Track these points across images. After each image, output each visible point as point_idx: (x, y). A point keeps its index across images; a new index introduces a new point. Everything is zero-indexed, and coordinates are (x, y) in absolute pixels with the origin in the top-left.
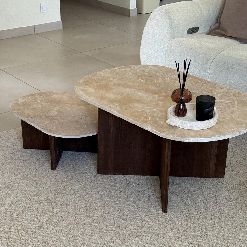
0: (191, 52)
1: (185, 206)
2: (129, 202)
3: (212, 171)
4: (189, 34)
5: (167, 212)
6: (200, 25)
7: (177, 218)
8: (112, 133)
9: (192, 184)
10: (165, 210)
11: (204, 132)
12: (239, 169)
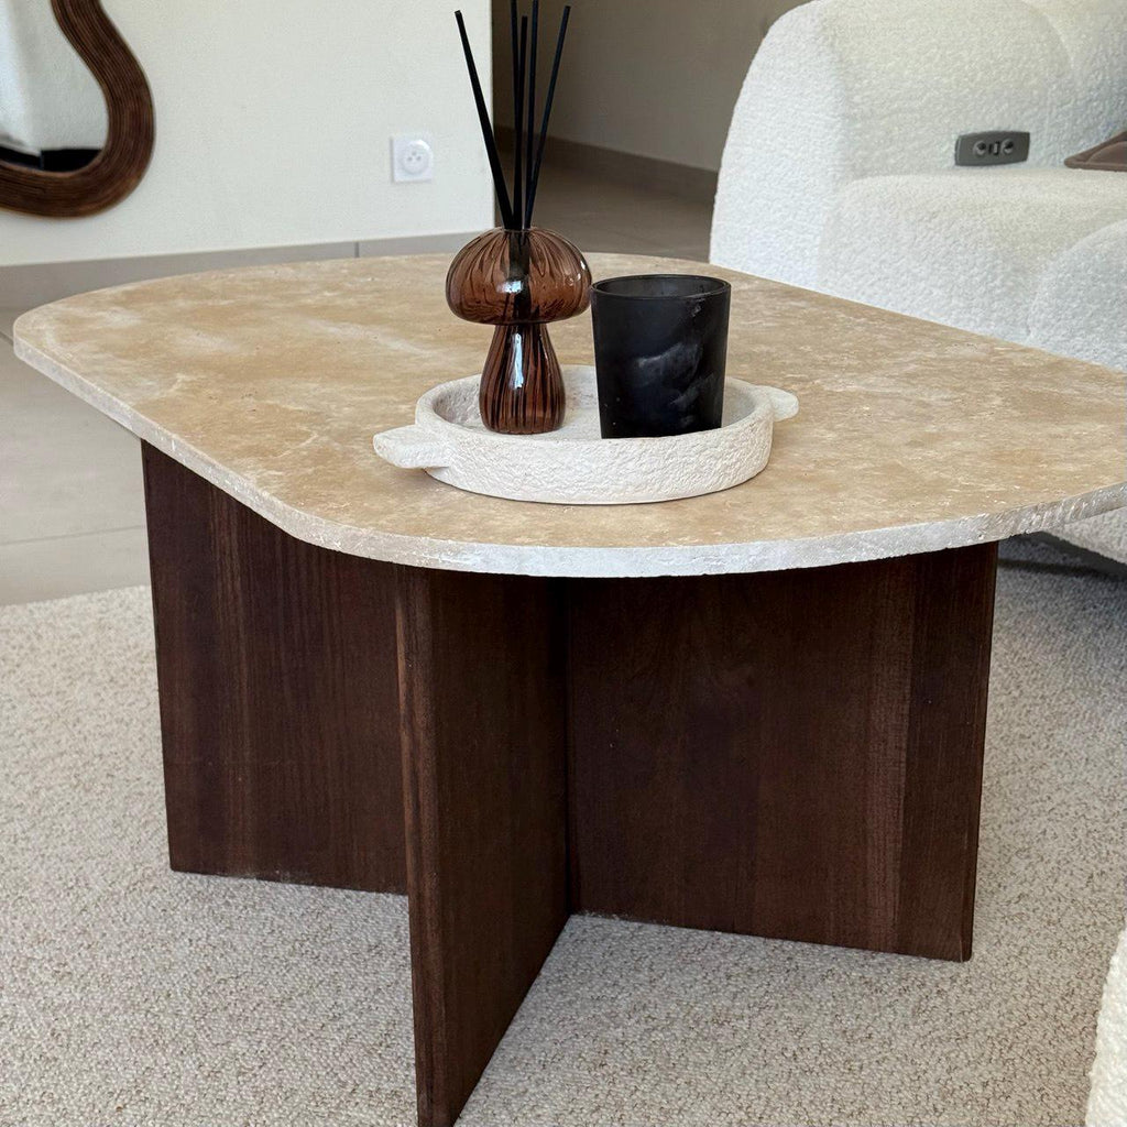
6: (1042, 121)
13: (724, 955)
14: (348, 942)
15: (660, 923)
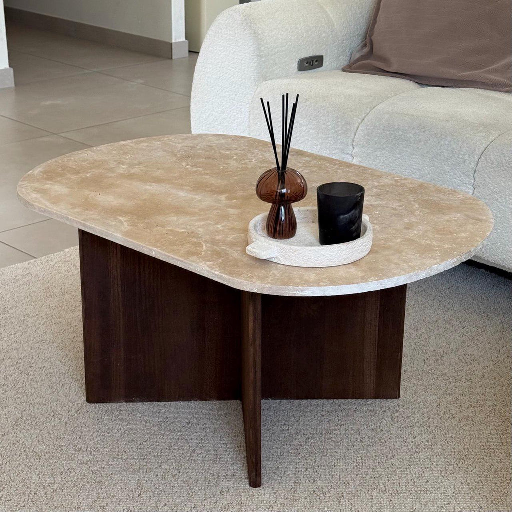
0: (307, 108)
1: (307, 470)
2: (165, 466)
3: (370, 382)
4: (301, 72)
5: (262, 487)
6: (327, 51)
7: (287, 499)
8: (119, 295)
9: (323, 416)
10: (255, 482)
11: (342, 272)
12: (435, 376)
13: (316, 408)
14: (178, 422)
15: (287, 399)
